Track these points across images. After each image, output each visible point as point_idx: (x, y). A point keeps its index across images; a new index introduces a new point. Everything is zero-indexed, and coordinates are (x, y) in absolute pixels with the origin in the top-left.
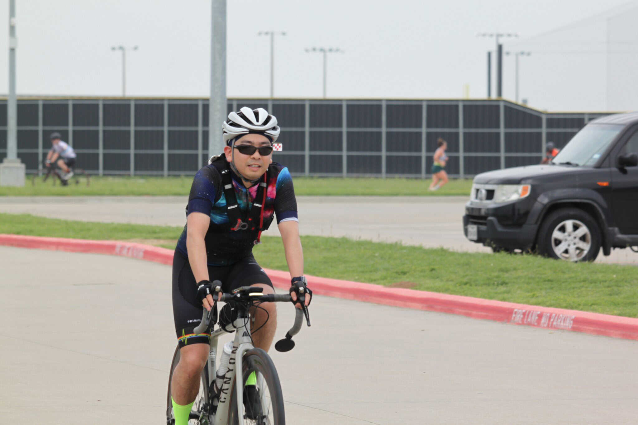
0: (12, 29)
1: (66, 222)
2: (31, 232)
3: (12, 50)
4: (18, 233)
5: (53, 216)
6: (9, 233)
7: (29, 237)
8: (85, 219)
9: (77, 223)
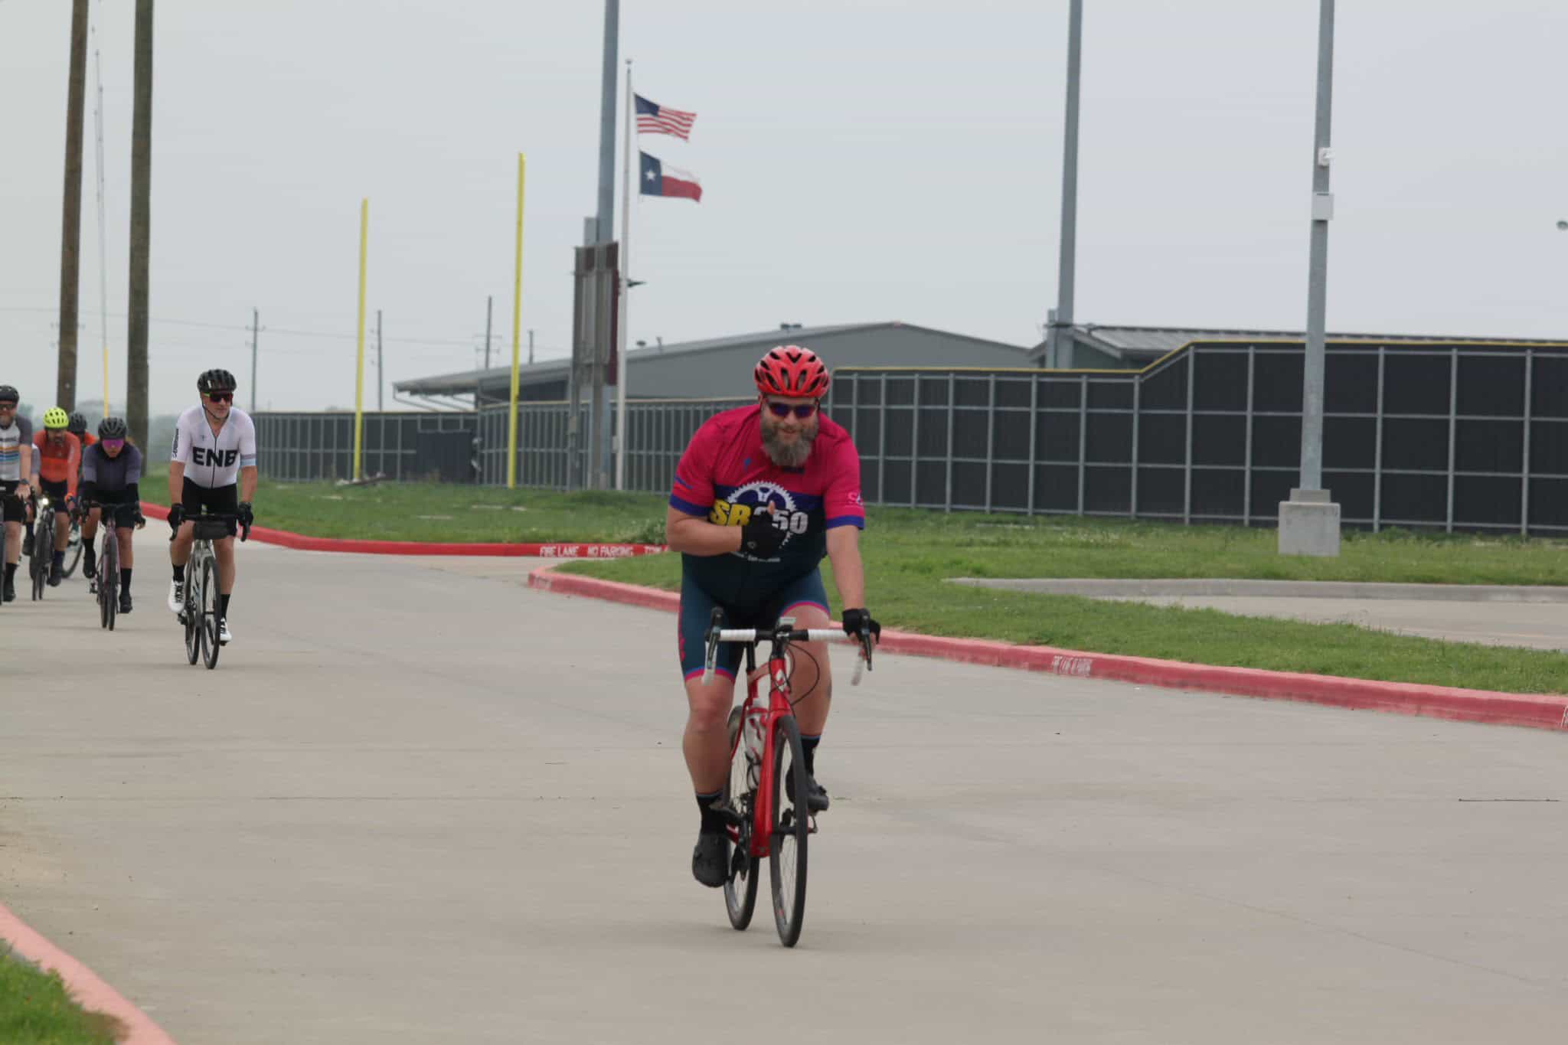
0: (1321, 173)
1: (1442, 646)
2: (1355, 669)
3: (1320, 224)
4: (1324, 671)
5: (1409, 631)
6: (1302, 669)
7: (1350, 681)
8: (1487, 640)
9: (1465, 647)
